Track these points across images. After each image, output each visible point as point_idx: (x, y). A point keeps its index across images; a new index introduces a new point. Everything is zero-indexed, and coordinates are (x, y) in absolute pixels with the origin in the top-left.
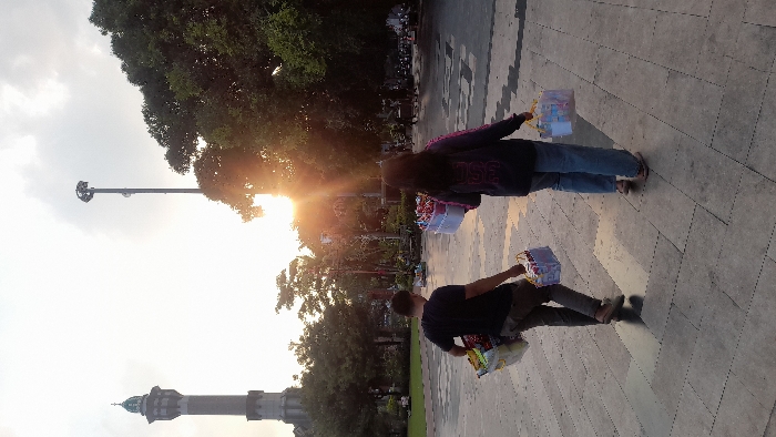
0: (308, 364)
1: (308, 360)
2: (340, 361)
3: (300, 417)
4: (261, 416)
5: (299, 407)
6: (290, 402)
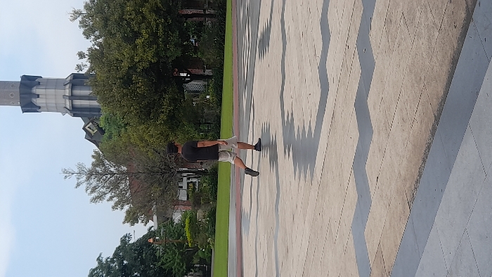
0: (96, 38)
3: (91, 109)
4: (40, 107)
5: (89, 98)
6: (77, 92)
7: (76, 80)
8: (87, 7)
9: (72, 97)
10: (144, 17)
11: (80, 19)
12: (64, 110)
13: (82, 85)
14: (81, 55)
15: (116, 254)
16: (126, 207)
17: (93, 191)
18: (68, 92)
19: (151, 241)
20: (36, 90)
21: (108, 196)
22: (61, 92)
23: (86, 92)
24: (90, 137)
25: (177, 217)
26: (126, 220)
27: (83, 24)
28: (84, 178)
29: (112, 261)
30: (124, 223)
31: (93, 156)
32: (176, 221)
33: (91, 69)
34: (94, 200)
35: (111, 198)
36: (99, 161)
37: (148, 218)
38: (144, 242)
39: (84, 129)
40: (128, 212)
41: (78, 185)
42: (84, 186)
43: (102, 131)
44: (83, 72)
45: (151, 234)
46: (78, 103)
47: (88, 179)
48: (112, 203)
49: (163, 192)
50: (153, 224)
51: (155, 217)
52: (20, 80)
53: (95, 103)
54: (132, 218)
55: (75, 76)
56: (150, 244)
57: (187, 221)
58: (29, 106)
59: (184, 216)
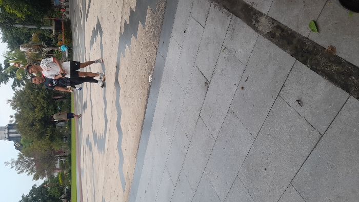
0: (18, 110)
1: (18, 108)
2: (35, 107)
3: (17, 137)
5: (16, 133)
6: (11, 131)
7: (10, 126)
8: (13, 98)
9: (9, 133)
10: (38, 101)
11: (10, 103)
12: (5, 138)
13: (12, 128)
14: (12, 117)
15: (30, 193)
16: (34, 174)
17: (19, 170)
18: (6, 131)
19: (45, 185)
21: (25, 170)
22: (3, 132)
23: (14, 131)
24: (17, 148)
25: (56, 175)
26: (34, 179)
27: (12, 105)
28: (14, 164)
29: (29, 196)
31: (18, 156)
33: (16, 121)
34: (19, 173)
35: (27, 171)
36: (21, 157)
37: (44, 176)
38: (42, 187)
39: (14, 145)
40: (35, 176)
41: (12, 168)
42: (15, 168)
43: (22, 145)
44: (12, 123)
45: (45, 183)
46: (11, 135)
47: (16, 165)
48: (27, 173)
49: (49, 166)
50: (45, 179)
51: (46, 176)
53: (18, 135)
54: (36, 178)
56: (44, 187)
57: (60, 175)
59: (59, 174)
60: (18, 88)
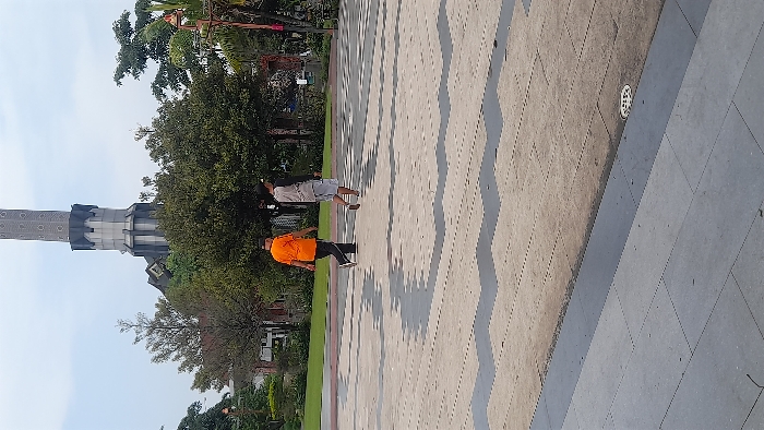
0: (165, 162)
1: (167, 155)
3: (156, 247)
4: (94, 244)
5: (154, 233)
6: (141, 226)
7: (140, 211)
9: (134, 232)
12: (124, 247)
13: (149, 218)
14: (147, 182)
16: (196, 369)
17: (153, 350)
18: (129, 226)
20: (90, 223)
21: (174, 354)
22: (121, 225)
23: (151, 226)
24: (154, 281)
25: (259, 381)
26: (196, 385)
27: (151, 144)
28: (145, 332)
30: (192, 388)
31: (157, 305)
32: (258, 387)
33: (159, 198)
34: (156, 359)
35: (178, 357)
36: (164, 310)
37: (223, 382)
38: (216, 414)
39: (147, 270)
40: (198, 375)
41: (137, 340)
42: (144, 342)
43: (169, 274)
44: (151, 200)
46: (140, 239)
47: (150, 333)
48: (179, 364)
49: (242, 351)
50: (228, 390)
51: (231, 382)
52: (70, 210)
53: (161, 240)
54: (202, 383)
55: (138, 206)
57: (271, 386)
58: (80, 242)
59: (268, 381)
60: (169, 92)
